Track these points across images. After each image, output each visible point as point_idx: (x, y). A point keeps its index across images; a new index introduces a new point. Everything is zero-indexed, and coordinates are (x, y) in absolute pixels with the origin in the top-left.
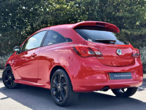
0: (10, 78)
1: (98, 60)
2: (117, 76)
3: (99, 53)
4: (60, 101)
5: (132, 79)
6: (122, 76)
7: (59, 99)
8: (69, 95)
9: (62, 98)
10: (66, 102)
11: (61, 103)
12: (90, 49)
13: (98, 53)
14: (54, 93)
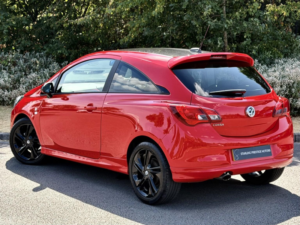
0: (28, 142)
1: (216, 128)
2: (245, 153)
3: (216, 117)
4: (150, 196)
5: (272, 157)
6: (254, 152)
7: (147, 193)
8: (165, 187)
9: (153, 191)
10: (160, 198)
11: (151, 199)
12: (201, 111)
13: (214, 117)
14: (137, 181)
